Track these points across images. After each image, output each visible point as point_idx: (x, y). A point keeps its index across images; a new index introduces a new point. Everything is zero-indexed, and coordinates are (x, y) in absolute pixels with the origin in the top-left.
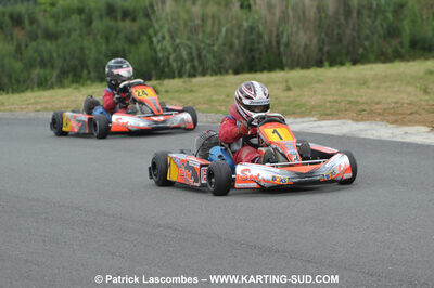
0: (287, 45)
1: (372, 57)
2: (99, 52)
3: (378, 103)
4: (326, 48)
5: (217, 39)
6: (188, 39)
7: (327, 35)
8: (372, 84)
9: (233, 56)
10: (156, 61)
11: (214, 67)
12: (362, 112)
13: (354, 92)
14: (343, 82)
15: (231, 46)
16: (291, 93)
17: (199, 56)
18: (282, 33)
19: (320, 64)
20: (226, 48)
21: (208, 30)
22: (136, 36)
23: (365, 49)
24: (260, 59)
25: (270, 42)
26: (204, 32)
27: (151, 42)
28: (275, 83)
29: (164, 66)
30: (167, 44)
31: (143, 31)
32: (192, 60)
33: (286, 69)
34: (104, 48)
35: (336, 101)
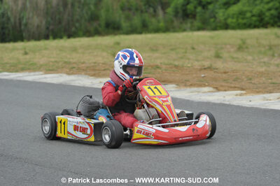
1: (81, 33)
3: (83, 63)
4: (51, 27)
7: (52, 19)
8: (80, 51)
12: (73, 69)
13: (69, 56)
14: (62, 49)
16: (28, 57)
18: (23, 17)
19: (47, 38)
23: (76, 28)
28: (17, 49)
33: (25, 40)
35: (56, 62)
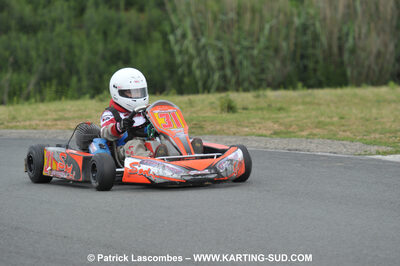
0: (353, 51)
2: (94, 52)
5: (258, 40)
6: (218, 38)
9: (278, 64)
10: (172, 67)
11: (253, 79)
15: (277, 50)
17: (233, 63)
20: (271, 53)
21: (246, 27)
22: (144, 31)
24: (315, 70)
25: (330, 46)
26: (240, 28)
27: (166, 41)
29: (183, 75)
30: (189, 44)
31: (154, 25)
32: (222, 68)
34: (100, 47)
